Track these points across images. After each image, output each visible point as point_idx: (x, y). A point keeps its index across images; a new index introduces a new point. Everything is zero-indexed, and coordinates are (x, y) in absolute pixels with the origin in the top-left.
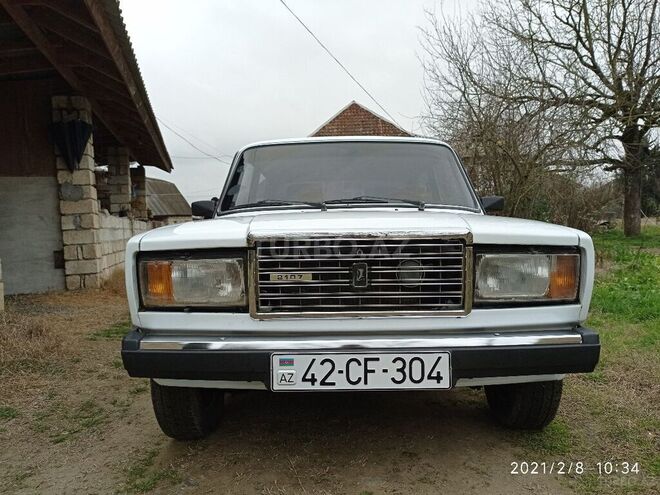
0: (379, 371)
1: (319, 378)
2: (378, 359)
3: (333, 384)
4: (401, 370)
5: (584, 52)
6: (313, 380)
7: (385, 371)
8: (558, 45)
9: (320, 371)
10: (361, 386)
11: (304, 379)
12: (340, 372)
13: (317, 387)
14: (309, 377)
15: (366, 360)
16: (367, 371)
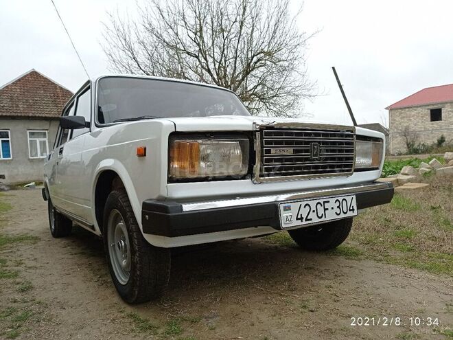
0: (330, 209)
1: (304, 217)
2: (328, 202)
3: (311, 220)
4: (339, 207)
5: (203, 60)
6: (302, 219)
7: (332, 208)
8: (188, 53)
9: (304, 212)
10: (323, 219)
11: (297, 219)
12: (314, 211)
13: (304, 222)
14: (299, 217)
15: (324, 202)
16: (325, 209)
